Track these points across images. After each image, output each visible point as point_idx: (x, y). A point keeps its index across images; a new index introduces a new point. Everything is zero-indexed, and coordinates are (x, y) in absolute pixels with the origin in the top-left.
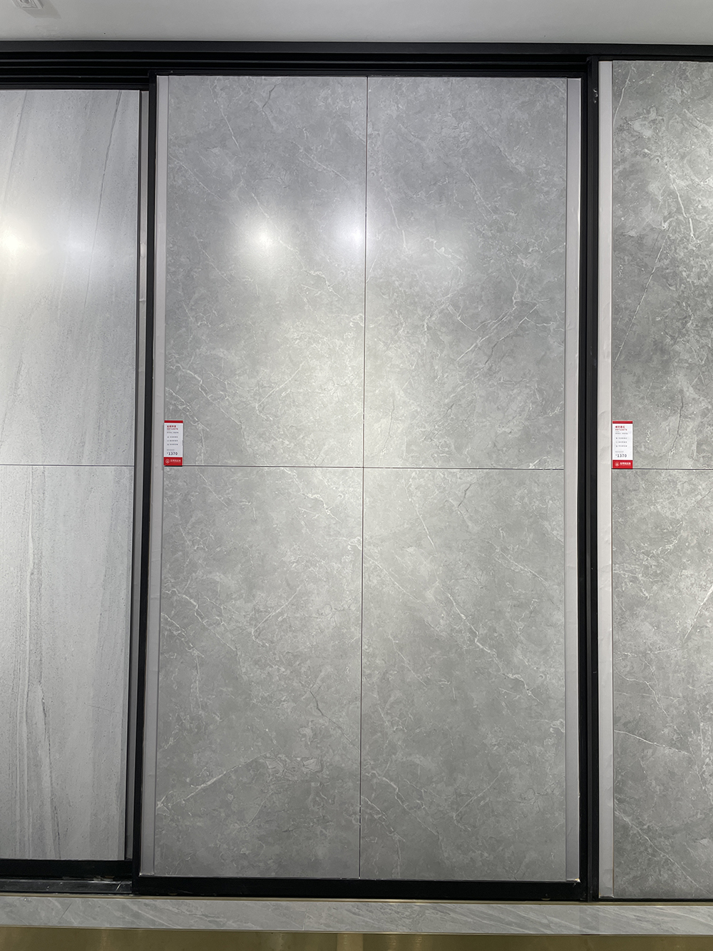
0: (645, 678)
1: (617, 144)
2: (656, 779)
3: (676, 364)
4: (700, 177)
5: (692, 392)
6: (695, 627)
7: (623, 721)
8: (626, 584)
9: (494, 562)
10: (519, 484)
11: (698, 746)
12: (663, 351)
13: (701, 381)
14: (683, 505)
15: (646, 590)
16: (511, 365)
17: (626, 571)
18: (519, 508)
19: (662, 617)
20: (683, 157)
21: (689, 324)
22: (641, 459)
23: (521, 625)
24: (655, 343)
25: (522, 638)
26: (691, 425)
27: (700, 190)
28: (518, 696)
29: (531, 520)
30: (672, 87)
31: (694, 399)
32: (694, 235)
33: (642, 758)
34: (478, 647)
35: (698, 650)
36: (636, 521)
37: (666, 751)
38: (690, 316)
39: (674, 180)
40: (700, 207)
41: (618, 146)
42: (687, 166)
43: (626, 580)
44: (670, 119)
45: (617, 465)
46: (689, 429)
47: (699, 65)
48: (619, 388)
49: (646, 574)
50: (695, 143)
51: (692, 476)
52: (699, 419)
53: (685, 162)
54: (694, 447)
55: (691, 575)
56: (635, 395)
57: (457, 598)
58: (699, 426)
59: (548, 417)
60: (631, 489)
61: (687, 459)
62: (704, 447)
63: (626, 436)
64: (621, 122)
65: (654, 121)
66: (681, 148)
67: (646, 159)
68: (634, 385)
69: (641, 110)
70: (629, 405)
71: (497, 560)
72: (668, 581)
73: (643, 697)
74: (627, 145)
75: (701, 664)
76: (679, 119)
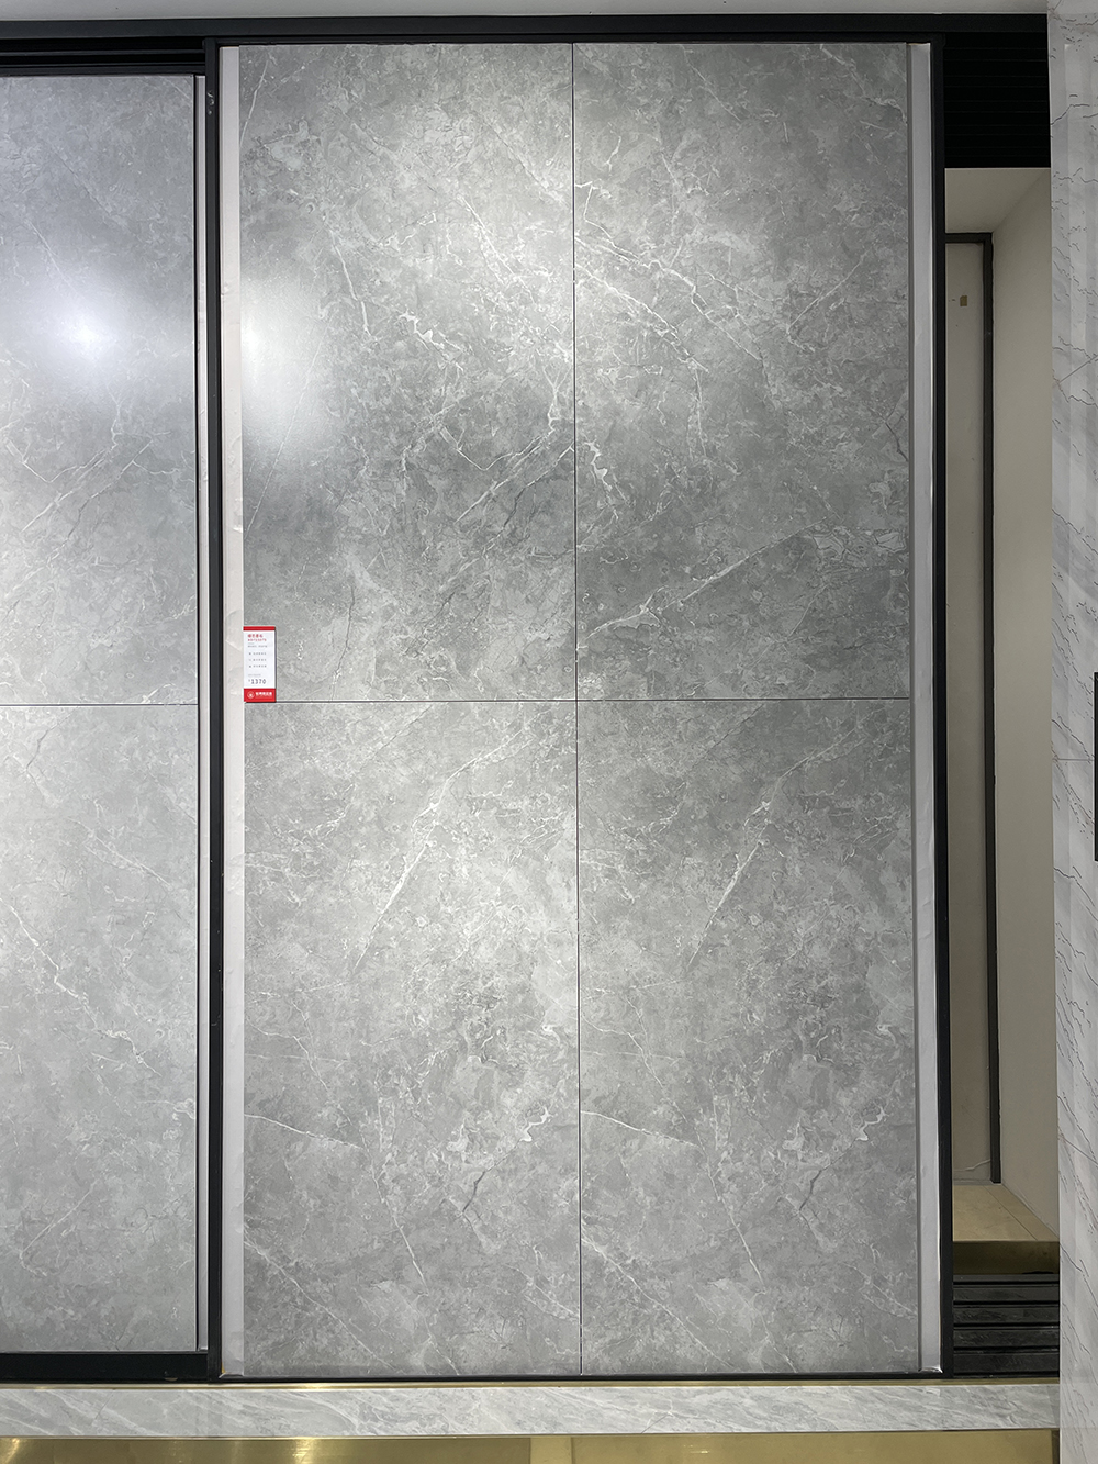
0: (293, 1030)
1: (245, 181)
2: (309, 1188)
3: (342, 536)
4: (377, 234)
5: (368, 580)
6: (371, 948)
7: (258, 1099)
8: (265, 885)
9: (85, 853)
10: (126, 729)
11: (375, 1134)
12: (322, 515)
13: (382, 562)
14: (355, 758)
15: (296, 892)
16: (111, 537)
17: (265, 864)
18: (126, 767)
19: (321, 934)
20: (350, 203)
21: (362, 472)
22: (289, 687)
23: (127, 953)
24: (310, 501)
25: (129, 973)
26: (367, 632)
27: (378, 256)
28: (122, 1065)
29: (145, 786)
30: (333, 87)
31: (370, 591)
32: (368, 328)
33: (288, 1156)
34: (59, 990)
35: (376, 984)
36: (280, 784)
37: (324, 1143)
38: (363, 460)
39: (337, 240)
40: (378, 283)
41: (248, 184)
42: (357, 217)
43: (266, 878)
44: (330, 139)
45: (252, 696)
46: (363, 639)
47: (378, 50)
48: (253, 574)
49: (296, 868)
50: (370, 179)
51: (368, 713)
52: (380, 623)
53: (354, 209)
54: (372, 667)
55: (367, 867)
56: (280, 585)
57: (25, 912)
58: (379, 634)
59: (170, 622)
60: (273, 733)
61: (361, 686)
62: (387, 666)
63: (266, 650)
64: (252, 145)
65: (304, 143)
66: (348, 186)
67: (292, 206)
68: (277, 570)
69: (283, 125)
70: (270, 600)
71: (89, 850)
72: (331, 878)
73: (289, 1060)
74: (261, 183)
75: (381, 1006)
76: (345, 140)
